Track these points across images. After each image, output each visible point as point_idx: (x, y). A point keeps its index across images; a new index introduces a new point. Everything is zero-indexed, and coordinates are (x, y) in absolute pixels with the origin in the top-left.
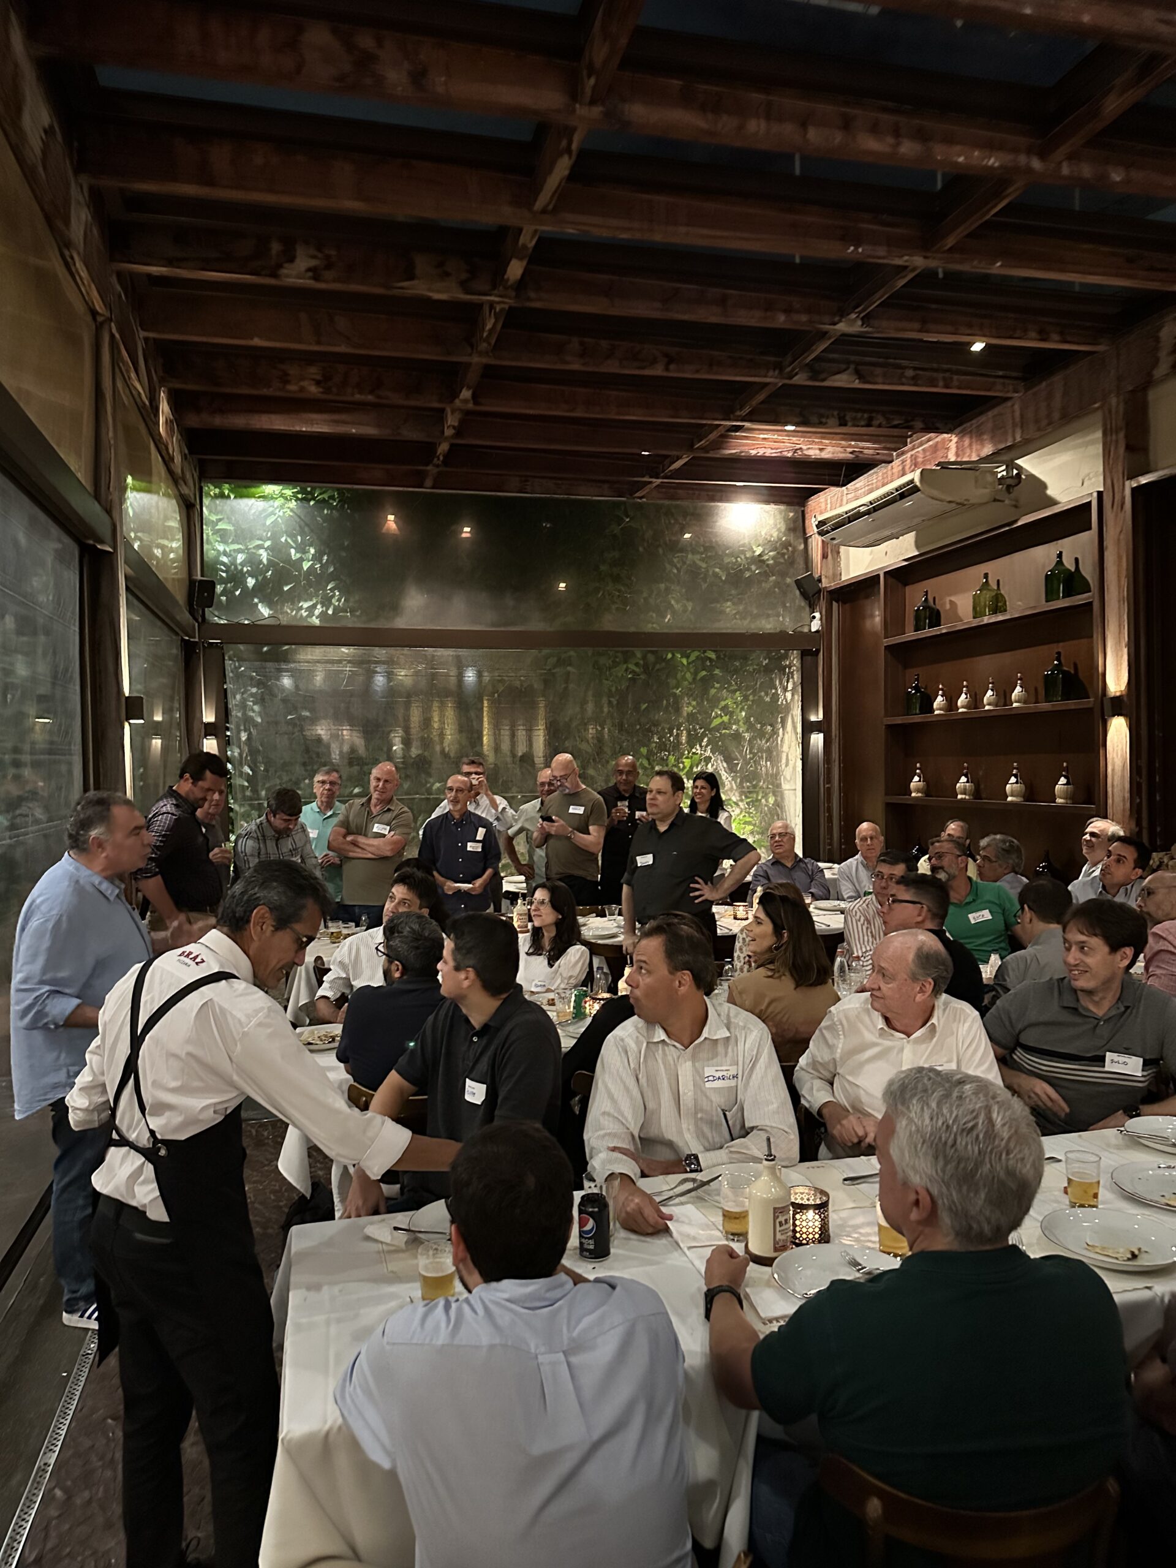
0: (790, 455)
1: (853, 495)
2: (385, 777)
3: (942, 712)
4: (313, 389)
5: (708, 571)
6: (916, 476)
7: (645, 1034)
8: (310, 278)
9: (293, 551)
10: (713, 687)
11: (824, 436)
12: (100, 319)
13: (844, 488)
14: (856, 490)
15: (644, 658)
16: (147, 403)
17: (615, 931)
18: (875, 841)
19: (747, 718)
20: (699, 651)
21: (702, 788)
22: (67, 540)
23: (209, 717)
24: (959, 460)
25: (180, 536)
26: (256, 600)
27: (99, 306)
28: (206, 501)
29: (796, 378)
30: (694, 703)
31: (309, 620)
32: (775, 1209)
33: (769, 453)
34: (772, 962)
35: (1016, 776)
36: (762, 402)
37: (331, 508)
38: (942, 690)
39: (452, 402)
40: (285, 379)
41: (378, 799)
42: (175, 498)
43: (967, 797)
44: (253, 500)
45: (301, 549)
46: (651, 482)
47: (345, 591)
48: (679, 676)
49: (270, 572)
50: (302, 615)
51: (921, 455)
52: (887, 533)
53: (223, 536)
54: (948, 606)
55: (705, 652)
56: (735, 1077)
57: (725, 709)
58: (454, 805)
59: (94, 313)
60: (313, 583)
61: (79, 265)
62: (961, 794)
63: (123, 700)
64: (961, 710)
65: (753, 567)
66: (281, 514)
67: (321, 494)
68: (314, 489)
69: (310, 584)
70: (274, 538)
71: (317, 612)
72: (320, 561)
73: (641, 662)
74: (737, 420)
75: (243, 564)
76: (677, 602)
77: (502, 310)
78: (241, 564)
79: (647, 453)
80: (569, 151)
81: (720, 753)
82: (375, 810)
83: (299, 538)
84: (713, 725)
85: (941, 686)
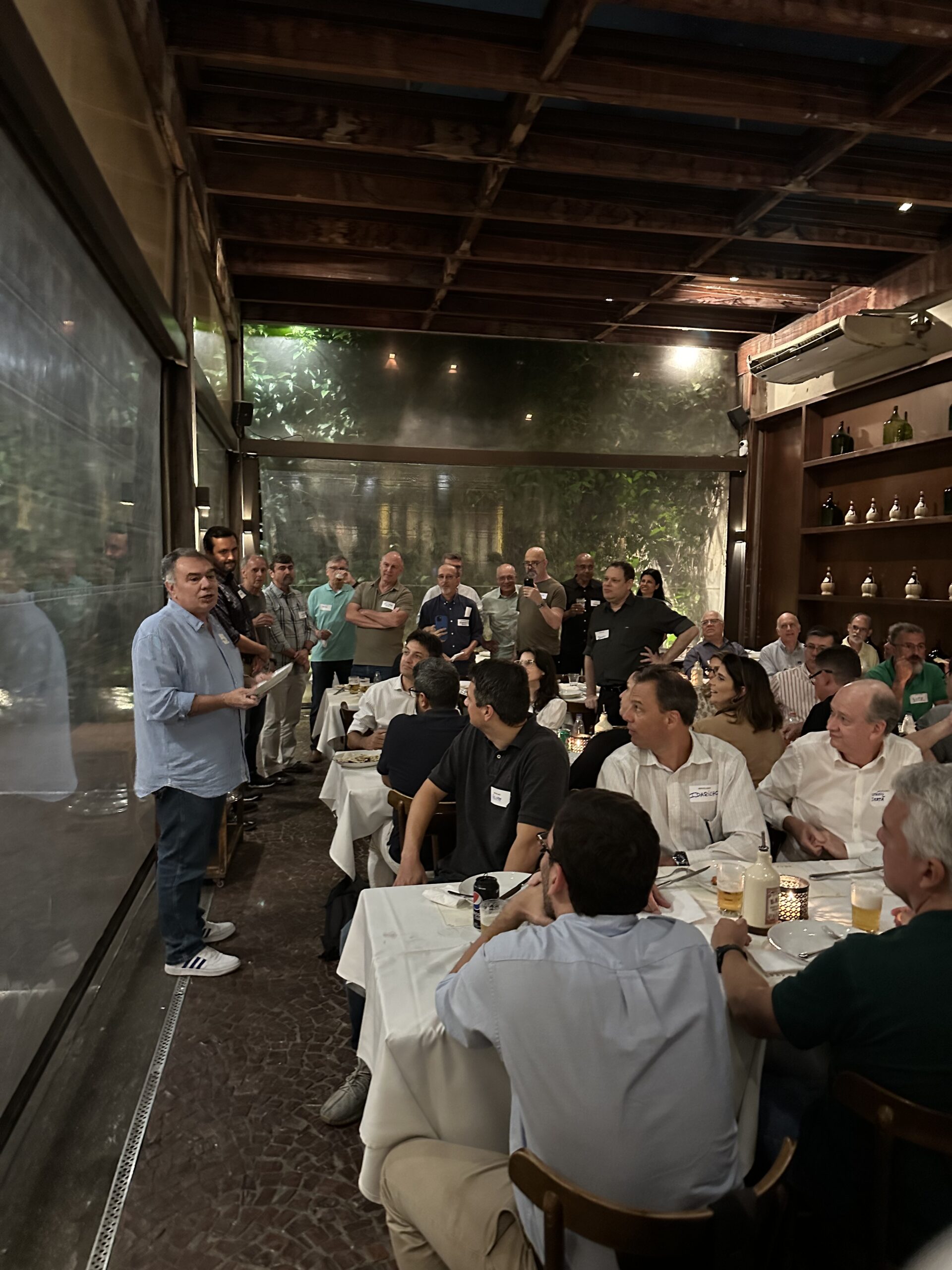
0: (731, 304)
1: (780, 340)
2: (393, 563)
3: (851, 524)
4: (340, 241)
5: (652, 404)
6: (841, 321)
7: (639, 758)
8: (349, 140)
9: (313, 382)
10: (653, 502)
11: (760, 288)
12: (179, 173)
13: (773, 335)
14: (784, 336)
15: (596, 476)
16: (209, 249)
17: (578, 693)
18: (794, 629)
19: (680, 529)
20: (643, 471)
21: (649, 582)
22: (153, 356)
23: (247, 516)
24: (877, 308)
25: (224, 367)
26: (283, 422)
27: (179, 162)
28: (245, 339)
29: (745, 234)
30: (636, 515)
31: (326, 439)
32: (768, 890)
33: (713, 301)
34: (730, 710)
35: (914, 577)
36: (713, 257)
37: (345, 346)
38: (852, 505)
39: (453, 252)
40: (318, 232)
41: (385, 581)
42: (223, 334)
43: (871, 595)
44: (283, 338)
45: (320, 380)
46: (610, 327)
47: (355, 415)
48: (625, 492)
49: (295, 399)
50: (319, 435)
51: (843, 306)
52: (808, 372)
53: (258, 368)
54: (860, 435)
55: (648, 472)
56: (716, 793)
57: (662, 522)
58: (445, 590)
59: (175, 168)
60: (330, 408)
61: (167, 125)
62: (866, 592)
63: (194, 489)
64: (868, 522)
65: (692, 401)
66: (305, 350)
67: (336, 334)
68: (331, 330)
69: (327, 410)
70: (300, 371)
71: (332, 432)
72: (335, 391)
73: (594, 480)
74: (690, 272)
75: (273, 392)
76: (626, 430)
77: (504, 170)
78: (272, 392)
79: (611, 300)
80: (577, 24)
81: (657, 558)
82: (383, 590)
83: (319, 371)
84: (651, 535)
85: (851, 502)
